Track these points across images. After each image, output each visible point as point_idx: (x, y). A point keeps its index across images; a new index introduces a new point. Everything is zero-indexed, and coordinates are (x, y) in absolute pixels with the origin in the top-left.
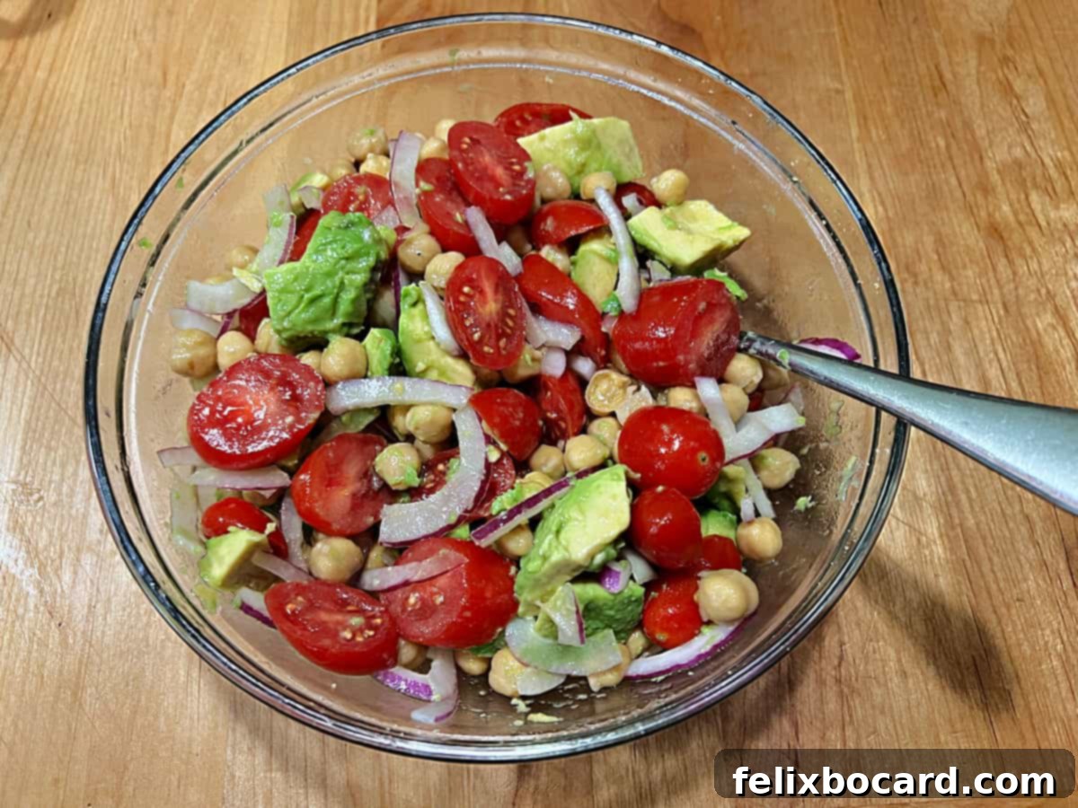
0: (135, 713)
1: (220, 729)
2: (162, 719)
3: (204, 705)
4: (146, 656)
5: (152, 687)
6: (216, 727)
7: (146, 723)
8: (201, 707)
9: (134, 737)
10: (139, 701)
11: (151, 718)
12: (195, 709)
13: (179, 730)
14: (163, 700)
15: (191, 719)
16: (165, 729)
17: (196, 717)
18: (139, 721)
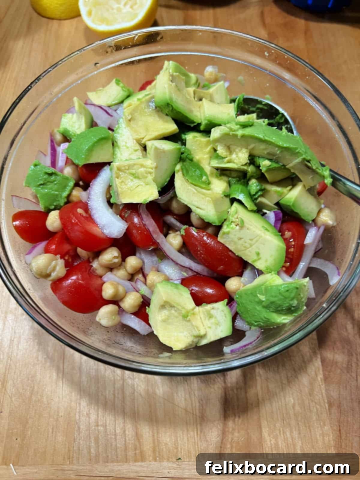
0: (32, 394)
1: (73, 403)
2: (45, 398)
3: (65, 391)
4: (37, 366)
5: (40, 381)
6: (71, 401)
7: (37, 399)
8: (64, 391)
9: (31, 406)
10: (34, 388)
11: (39, 397)
12: (61, 393)
13: (53, 403)
14: (45, 388)
15: (59, 397)
16: (46, 403)
17: (61, 397)
18: (34, 398)
